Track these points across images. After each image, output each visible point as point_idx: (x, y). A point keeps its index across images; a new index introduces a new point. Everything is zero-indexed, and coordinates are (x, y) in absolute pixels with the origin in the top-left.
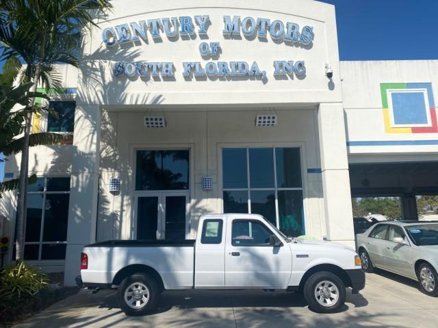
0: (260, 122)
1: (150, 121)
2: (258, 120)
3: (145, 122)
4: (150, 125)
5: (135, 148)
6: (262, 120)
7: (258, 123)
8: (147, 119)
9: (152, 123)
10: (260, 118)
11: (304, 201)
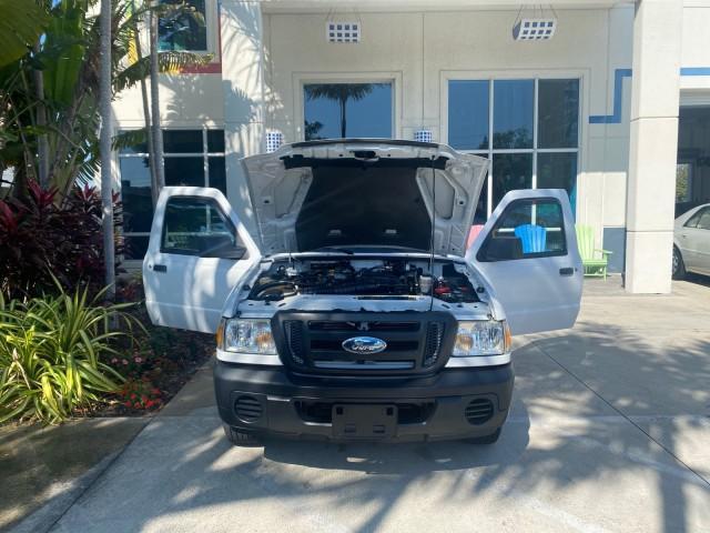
0: (526, 32)
1: (336, 32)
2: (523, 29)
3: (328, 31)
4: (336, 38)
5: (301, 81)
6: (530, 29)
7: (521, 35)
8: (332, 27)
9: (340, 35)
10: (527, 25)
11: (578, 177)
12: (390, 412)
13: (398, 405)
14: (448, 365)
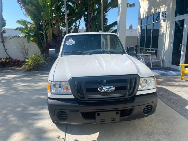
12: (117, 113)
13: (120, 110)
14: (137, 94)
